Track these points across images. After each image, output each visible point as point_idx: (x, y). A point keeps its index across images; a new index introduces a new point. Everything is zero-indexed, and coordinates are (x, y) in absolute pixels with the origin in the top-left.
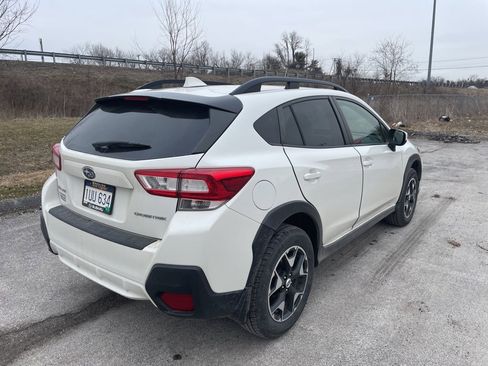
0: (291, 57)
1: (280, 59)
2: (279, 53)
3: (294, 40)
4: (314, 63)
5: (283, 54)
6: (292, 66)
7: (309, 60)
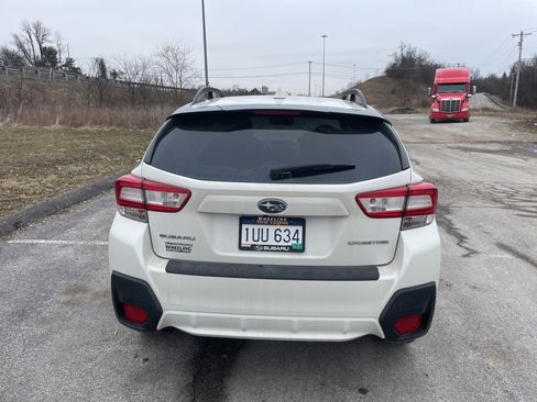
0: (38, 53)
1: (21, 54)
2: (21, 46)
3: (39, 32)
4: (70, 61)
5: (27, 48)
6: (38, 64)
7: (63, 58)
